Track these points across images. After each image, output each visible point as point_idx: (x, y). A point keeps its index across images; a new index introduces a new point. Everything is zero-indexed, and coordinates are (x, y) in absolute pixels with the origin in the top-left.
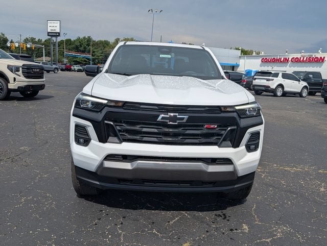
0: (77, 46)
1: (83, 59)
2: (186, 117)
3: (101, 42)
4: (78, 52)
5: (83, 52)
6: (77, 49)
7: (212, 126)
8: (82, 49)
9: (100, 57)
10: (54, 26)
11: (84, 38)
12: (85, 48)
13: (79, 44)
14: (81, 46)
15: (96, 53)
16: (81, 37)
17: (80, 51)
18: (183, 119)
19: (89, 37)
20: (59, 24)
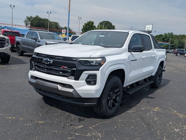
0: (163, 38)
1: (166, 46)
2: (52, 61)
3: (180, 36)
4: (164, 41)
5: (167, 41)
6: (164, 40)
7: (65, 67)
8: (166, 40)
9: (177, 45)
10: (149, 28)
11: (169, 33)
12: (168, 39)
13: (165, 37)
14: (166, 38)
15: (174, 42)
16: (167, 33)
17: (165, 41)
18: (51, 62)
19: (172, 33)
20: (152, 26)
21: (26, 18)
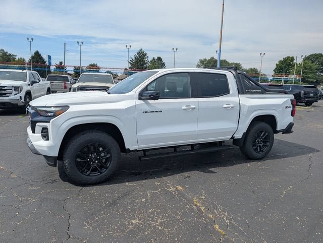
21: (199, 61)
